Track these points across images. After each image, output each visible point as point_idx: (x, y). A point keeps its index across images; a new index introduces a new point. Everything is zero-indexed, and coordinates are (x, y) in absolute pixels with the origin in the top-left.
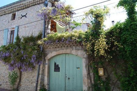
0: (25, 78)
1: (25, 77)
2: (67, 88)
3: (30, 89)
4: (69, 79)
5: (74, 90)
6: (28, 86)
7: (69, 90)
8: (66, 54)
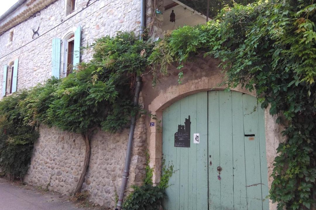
0: (98, 163)
1: (98, 161)
2: (214, 200)
3: (110, 195)
4: (220, 169)
5: (237, 206)
6: (104, 186)
7: (221, 207)
8: (208, 91)
